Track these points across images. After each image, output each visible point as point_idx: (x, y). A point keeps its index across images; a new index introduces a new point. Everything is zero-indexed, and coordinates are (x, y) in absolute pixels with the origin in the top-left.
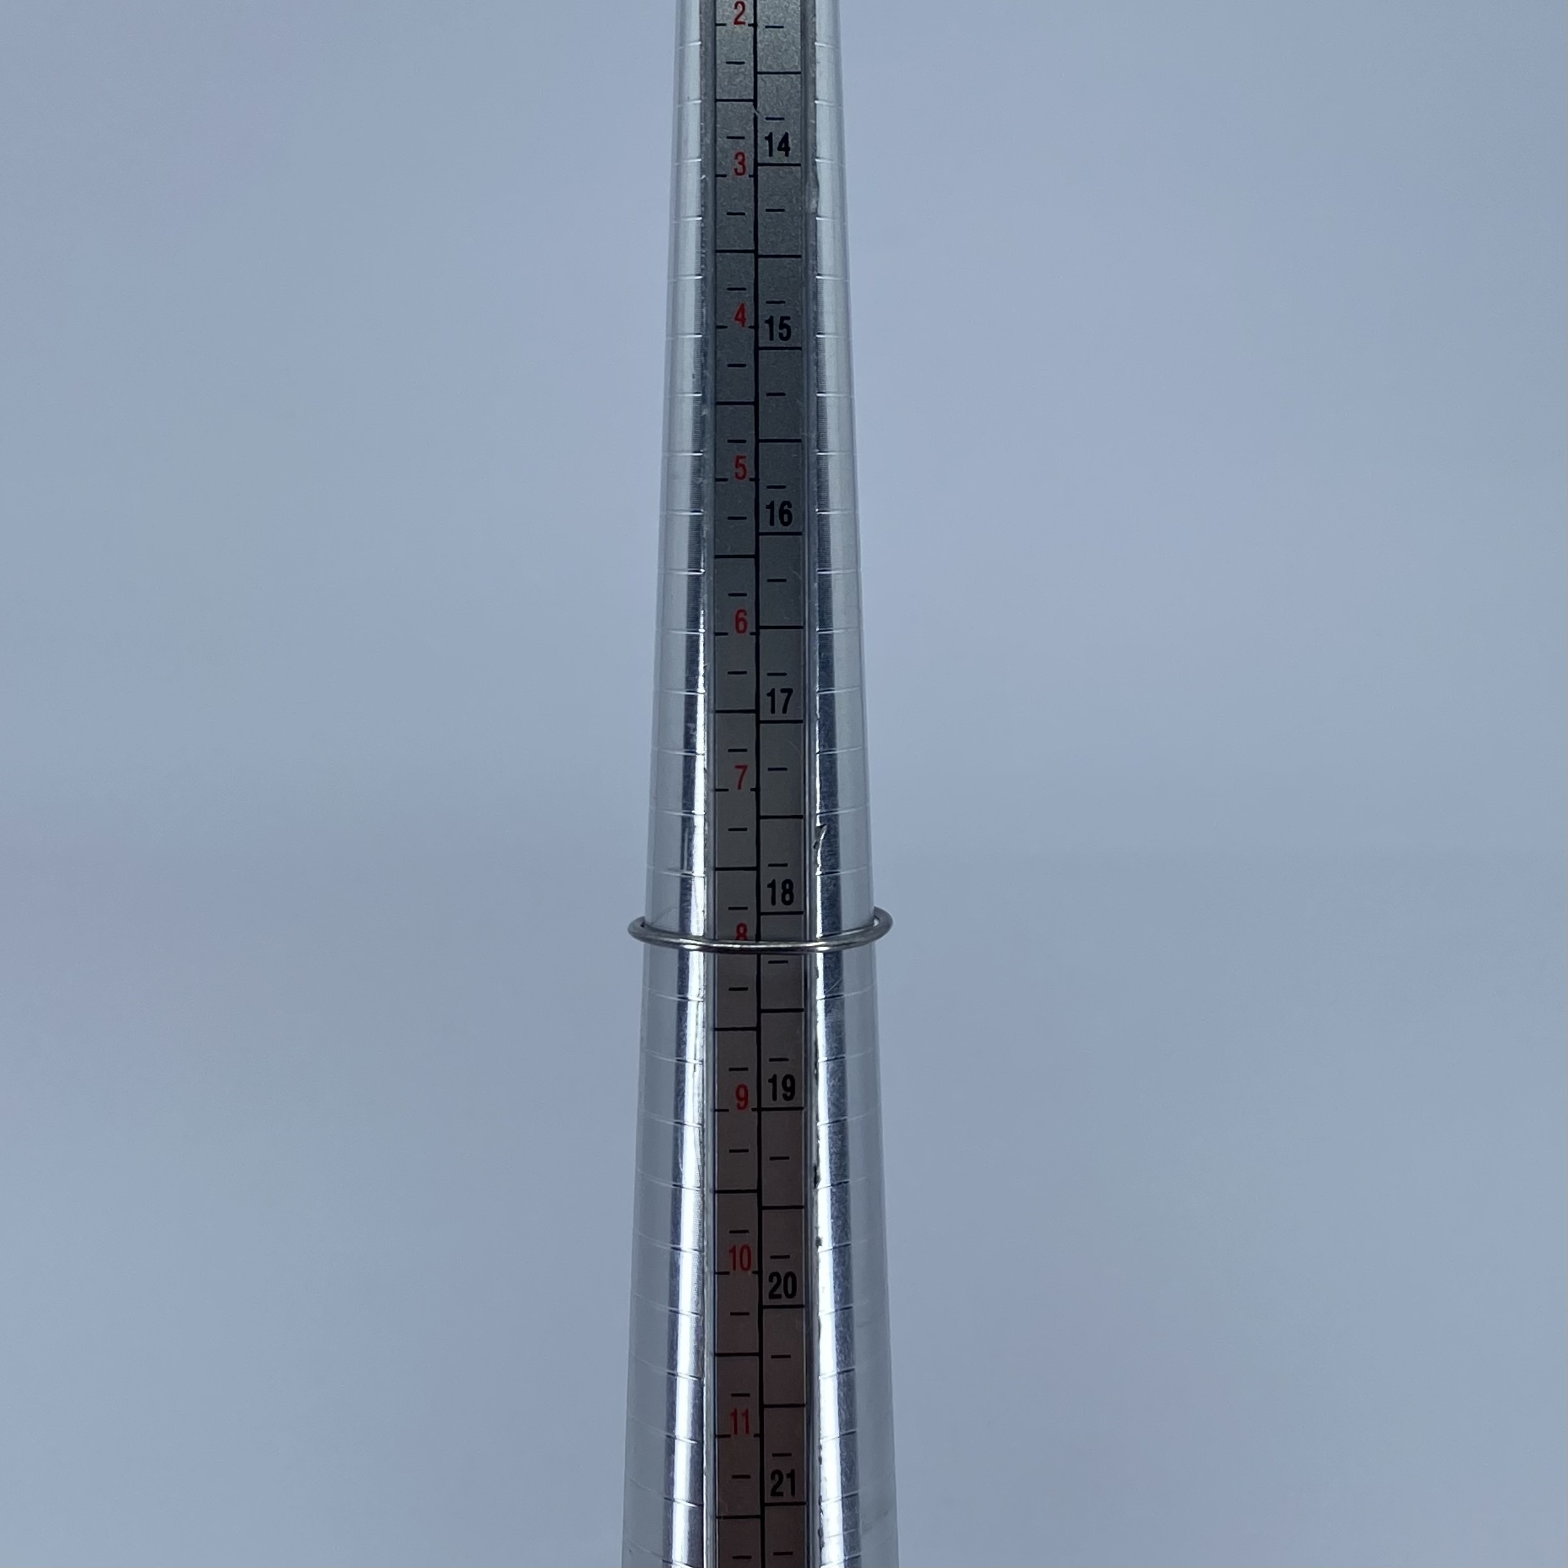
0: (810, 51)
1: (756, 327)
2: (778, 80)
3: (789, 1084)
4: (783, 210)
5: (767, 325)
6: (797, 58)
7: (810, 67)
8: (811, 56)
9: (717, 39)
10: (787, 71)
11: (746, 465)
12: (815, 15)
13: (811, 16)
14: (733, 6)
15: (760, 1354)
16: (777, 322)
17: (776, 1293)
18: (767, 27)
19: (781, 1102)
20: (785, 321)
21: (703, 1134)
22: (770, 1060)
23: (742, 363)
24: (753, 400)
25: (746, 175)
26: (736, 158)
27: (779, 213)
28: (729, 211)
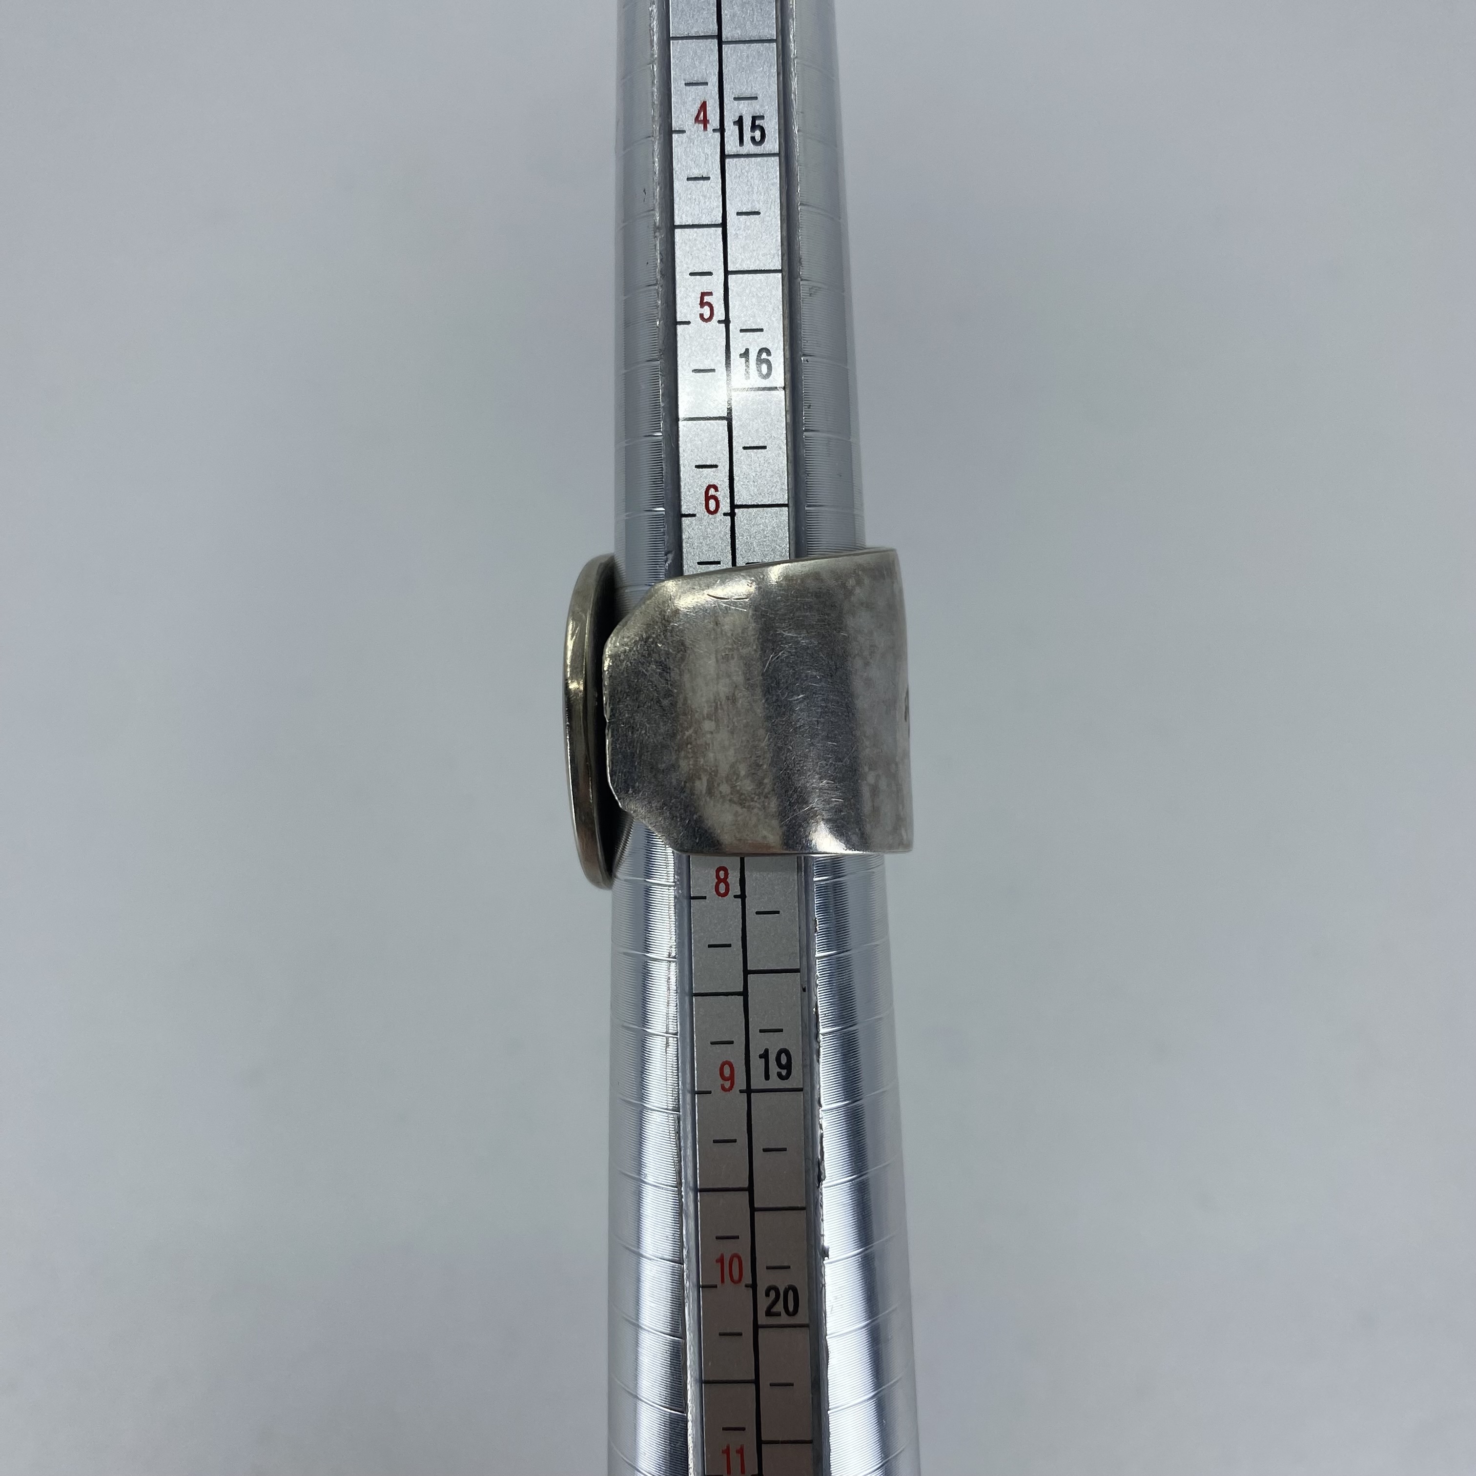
1: (722, 130)
3: (784, 1060)
5: (736, 128)
11: (713, 302)
15: (756, 1382)
16: (747, 124)
17: (774, 1310)
19: (775, 1082)
20: (757, 121)
21: (679, 1122)
22: (761, 1031)
23: (704, 176)
24: (720, 221)
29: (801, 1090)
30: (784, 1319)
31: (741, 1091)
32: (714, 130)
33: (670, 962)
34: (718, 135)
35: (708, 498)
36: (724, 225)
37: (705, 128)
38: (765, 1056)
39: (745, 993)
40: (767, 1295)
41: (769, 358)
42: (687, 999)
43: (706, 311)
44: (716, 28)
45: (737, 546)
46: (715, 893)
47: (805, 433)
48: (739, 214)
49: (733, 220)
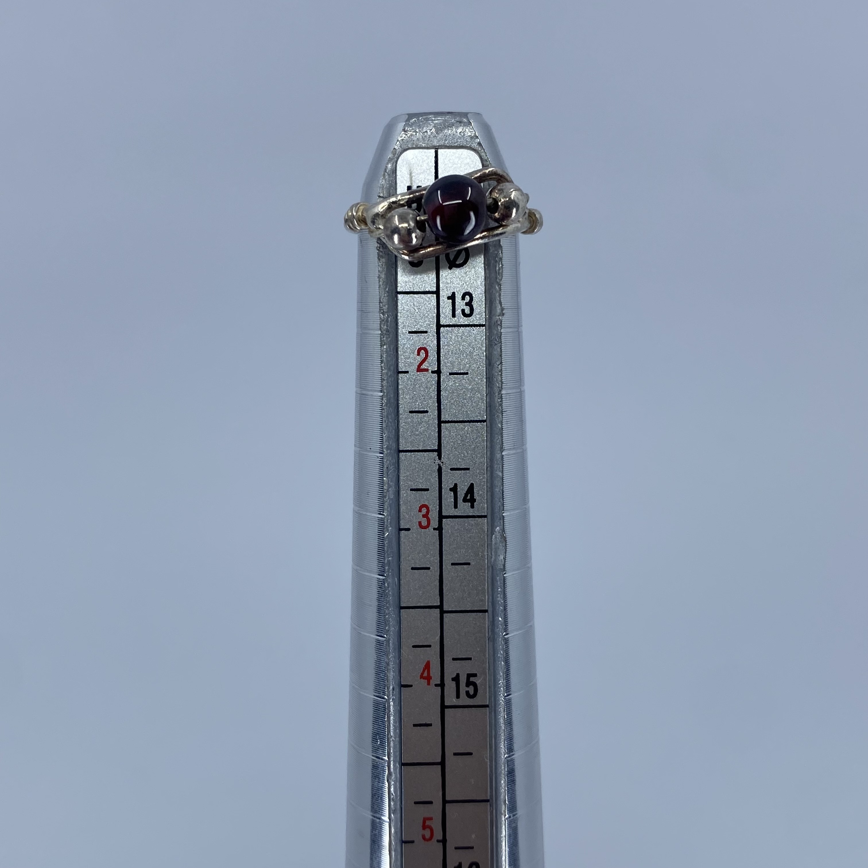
0: (497, 400)
1: (442, 685)
2: (463, 429)
4: (469, 564)
5: (454, 684)
6: (483, 406)
7: (496, 415)
8: (498, 405)
9: (400, 387)
10: (472, 419)
11: (433, 826)
12: (501, 363)
13: (498, 363)
14: (416, 353)
16: (463, 680)
18: (451, 374)
20: (471, 678)
23: (428, 723)
24: (439, 760)
25: (431, 528)
26: (420, 511)
27: (465, 566)
28: (413, 566)
32: (436, 685)
34: (439, 688)
36: (442, 764)
37: (429, 684)
43: (427, 833)
44: (439, 600)
48: (455, 754)
49: (450, 760)
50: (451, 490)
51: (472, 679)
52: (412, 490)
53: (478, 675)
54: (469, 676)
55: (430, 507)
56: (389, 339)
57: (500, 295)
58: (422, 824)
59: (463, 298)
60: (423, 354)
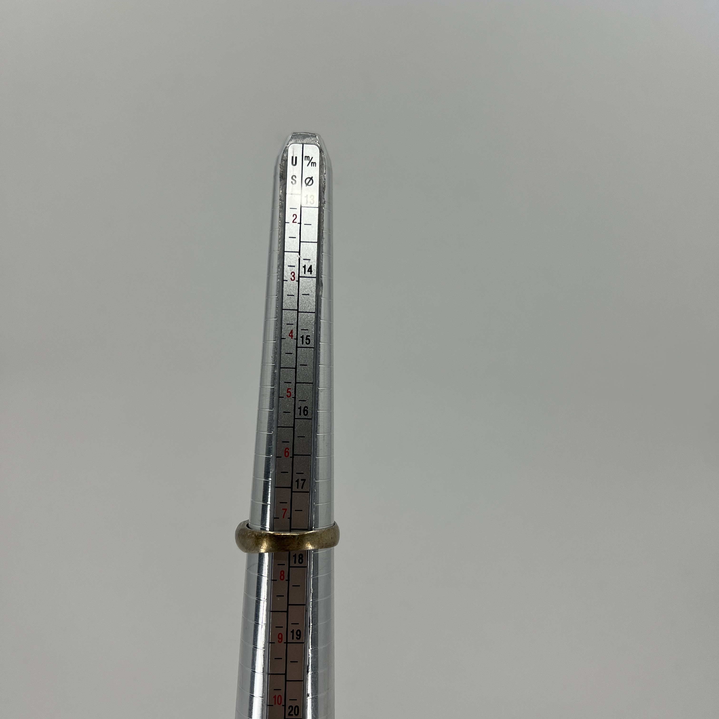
0: (321, 234)
2: (309, 245)
3: (299, 633)
5: (301, 338)
9: (285, 228)
10: (312, 241)
11: (291, 392)
12: (323, 221)
14: (292, 216)
16: (305, 337)
18: (305, 224)
19: (295, 640)
21: (264, 652)
22: (292, 624)
23: (291, 353)
25: (295, 280)
26: (291, 274)
27: (308, 296)
28: (288, 294)
29: (303, 643)
30: (294, 717)
31: (284, 643)
32: (295, 339)
33: (264, 601)
34: (296, 340)
35: (285, 452)
36: (296, 368)
37: (292, 338)
38: (293, 632)
39: (287, 612)
40: (289, 708)
41: (307, 409)
42: (269, 613)
43: (289, 394)
44: (297, 308)
45: (294, 467)
46: (279, 579)
47: (317, 434)
48: (300, 365)
49: (299, 368)
50: (303, 267)
51: (308, 337)
52: (289, 266)
53: (311, 336)
54: (307, 336)
55: (295, 273)
56: (283, 210)
57: (324, 196)
58: (287, 391)
59: (311, 197)
60: (295, 216)
